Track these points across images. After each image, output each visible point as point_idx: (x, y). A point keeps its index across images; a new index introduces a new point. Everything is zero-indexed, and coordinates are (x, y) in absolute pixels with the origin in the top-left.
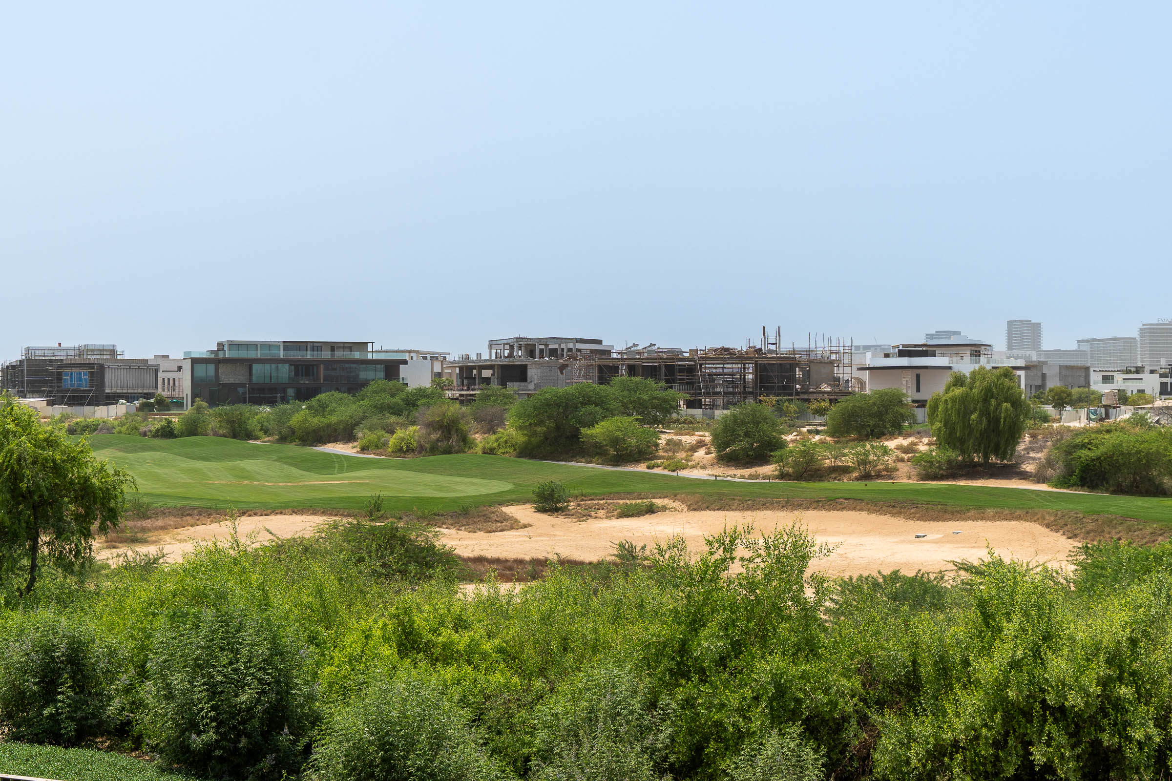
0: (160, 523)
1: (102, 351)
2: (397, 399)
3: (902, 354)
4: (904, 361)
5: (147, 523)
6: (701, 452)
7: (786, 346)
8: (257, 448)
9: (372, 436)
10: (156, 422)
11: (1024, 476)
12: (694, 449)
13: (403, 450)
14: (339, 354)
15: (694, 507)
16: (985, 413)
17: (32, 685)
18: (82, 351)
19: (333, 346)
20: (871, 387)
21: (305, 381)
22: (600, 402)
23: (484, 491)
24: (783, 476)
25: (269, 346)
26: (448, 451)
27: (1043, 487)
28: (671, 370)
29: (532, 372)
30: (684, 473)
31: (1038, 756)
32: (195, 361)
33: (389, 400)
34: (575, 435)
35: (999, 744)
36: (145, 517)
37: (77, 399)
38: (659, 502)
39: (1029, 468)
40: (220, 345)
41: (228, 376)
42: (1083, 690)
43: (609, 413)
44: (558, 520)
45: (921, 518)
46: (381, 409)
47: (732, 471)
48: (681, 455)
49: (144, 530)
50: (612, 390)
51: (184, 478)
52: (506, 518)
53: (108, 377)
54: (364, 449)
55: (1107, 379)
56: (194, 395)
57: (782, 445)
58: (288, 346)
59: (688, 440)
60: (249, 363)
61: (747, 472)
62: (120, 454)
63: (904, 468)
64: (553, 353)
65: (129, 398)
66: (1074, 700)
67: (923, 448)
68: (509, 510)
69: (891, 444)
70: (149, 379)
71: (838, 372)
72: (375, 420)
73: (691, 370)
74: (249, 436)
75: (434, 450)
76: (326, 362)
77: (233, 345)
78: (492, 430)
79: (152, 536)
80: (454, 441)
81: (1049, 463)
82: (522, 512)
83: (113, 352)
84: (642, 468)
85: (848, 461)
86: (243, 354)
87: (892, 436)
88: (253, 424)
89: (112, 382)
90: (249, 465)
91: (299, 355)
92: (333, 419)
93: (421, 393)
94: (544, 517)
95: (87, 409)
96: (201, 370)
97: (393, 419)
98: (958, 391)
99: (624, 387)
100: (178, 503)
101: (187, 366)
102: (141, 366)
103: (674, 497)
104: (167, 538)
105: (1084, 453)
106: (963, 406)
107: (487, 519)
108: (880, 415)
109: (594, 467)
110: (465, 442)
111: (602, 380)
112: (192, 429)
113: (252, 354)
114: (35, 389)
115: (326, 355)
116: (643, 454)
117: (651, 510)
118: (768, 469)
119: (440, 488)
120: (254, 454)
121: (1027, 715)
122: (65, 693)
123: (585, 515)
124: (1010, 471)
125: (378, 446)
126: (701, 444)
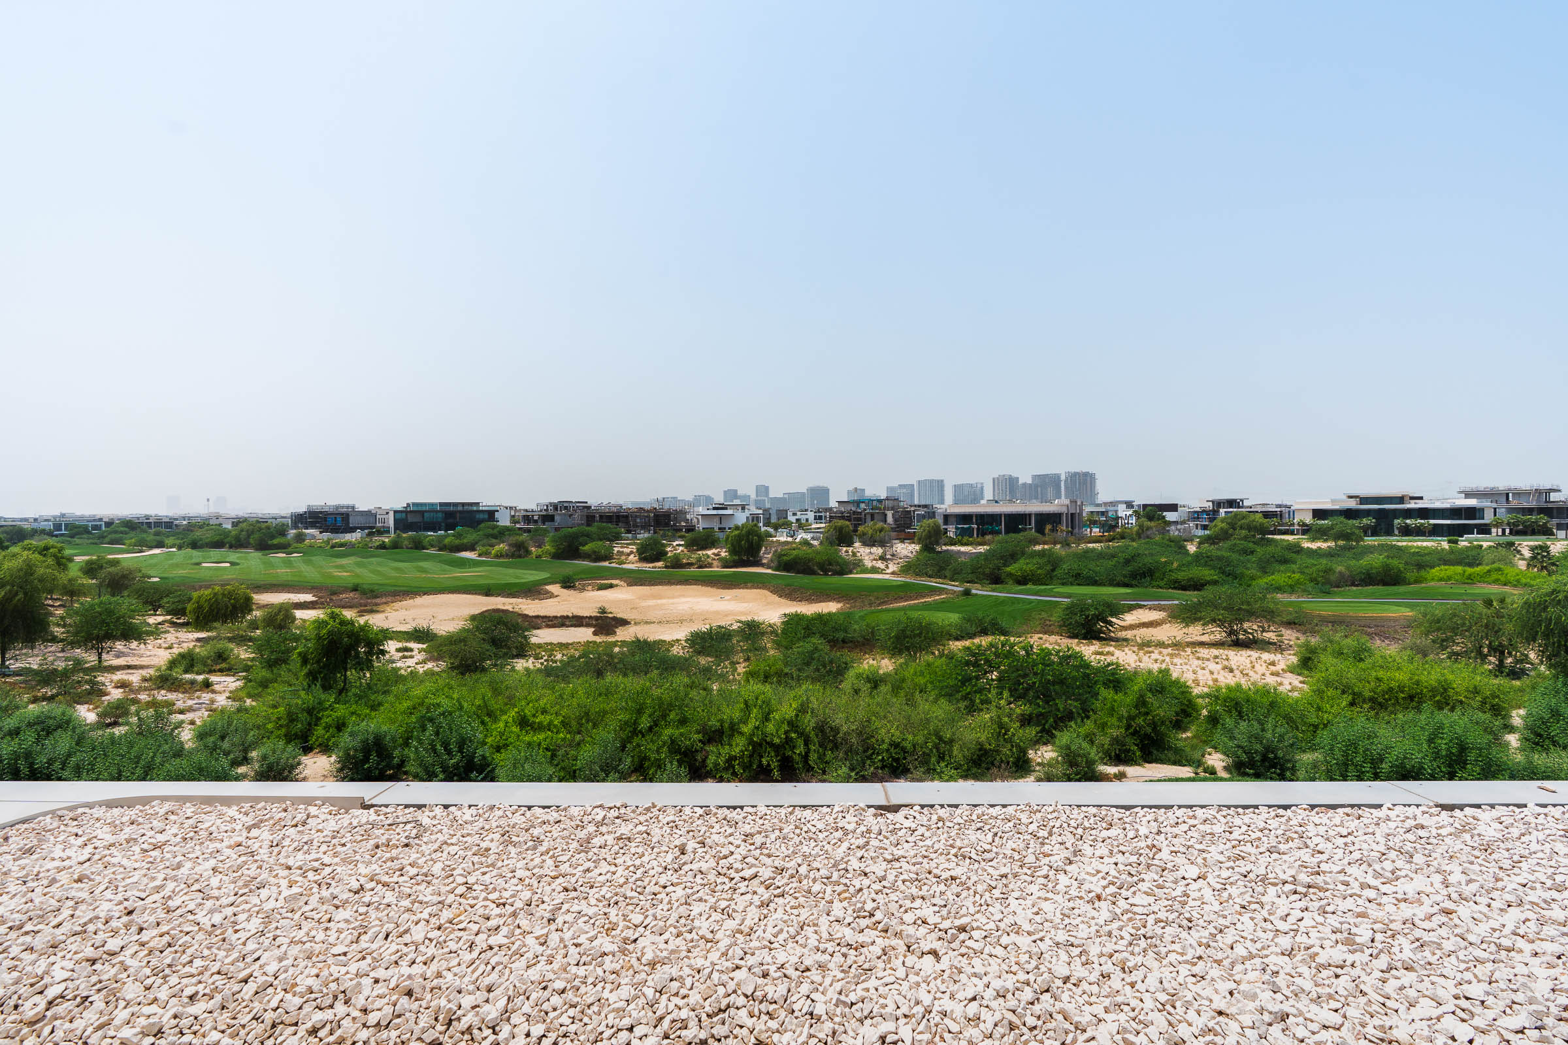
0: (384, 600)
1: (348, 507)
2: (495, 531)
3: (714, 509)
4: (715, 512)
5: (378, 601)
6: (632, 556)
7: (666, 507)
8: (429, 555)
9: (484, 549)
10: (377, 540)
11: (763, 565)
12: (629, 555)
13: (499, 555)
14: (466, 508)
15: (630, 584)
16: (748, 540)
17: (360, 756)
18: (337, 507)
19: (463, 504)
20: (701, 526)
21: (450, 521)
22: (588, 535)
23: (537, 578)
24: (666, 567)
25: (432, 504)
26: (520, 557)
27: (769, 571)
28: (618, 517)
29: (557, 518)
30: (625, 566)
31: (764, 762)
32: (395, 512)
33: (491, 531)
34: (577, 549)
35: (751, 756)
36: (376, 597)
37: (336, 530)
38: (614, 582)
39: (764, 561)
40: (408, 505)
41: (411, 519)
42: (779, 737)
43: (593, 540)
44: (572, 592)
45: (724, 588)
46: (488, 536)
47: (645, 565)
48: (623, 558)
49: (377, 604)
50: (593, 529)
51: (394, 574)
52: (547, 592)
53: (351, 519)
54: (480, 555)
55: (794, 514)
56: (396, 529)
57: (667, 553)
58: (441, 504)
59: (626, 550)
60: (422, 513)
61: (651, 565)
62: (359, 559)
63: (715, 563)
64: (566, 508)
65: (362, 529)
66: (777, 741)
67: (723, 554)
68: (549, 588)
69: (710, 552)
70: (372, 519)
71: (688, 517)
72: (485, 541)
73: (627, 517)
74: (424, 548)
75: (513, 556)
76: (460, 512)
77: (414, 504)
78: (540, 546)
79: (381, 608)
80: (522, 552)
81: (772, 561)
82: (554, 588)
83: (353, 507)
84: (606, 564)
85: (693, 560)
86: (420, 508)
87: (710, 548)
88: (426, 542)
89: (353, 522)
90: (425, 564)
91: (447, 509)
92: (465, 541)
93: (507, 529)
94: (565, 591)
95: (341, 535)
96: (398, 516)
97: (494, 541)
98: (737, 532)
99: (599, 528)
100: (392, 589)
101: (391, 514)
102: (368, 514)
103: (621, 579)
104: (388, 609)
105: (785, 558)
106: (739, 538)
107: (540, 593)
108: (706, 540)
109: (586, 563)
110: (528, 552)
111: (588, 525)
112: (395, 545)
113: (424, 508)
114: (312, 525)
115: (460, 508)
116: (608, 557)
117: (611, 586)
118: (660, 564)
119: (517, 577)
120: (428, 558)
121: (760, 745)
122: (373, 757)
123: (583, 589)
124: (757, 563)
125: (487, 554)
126: (632, 552)
